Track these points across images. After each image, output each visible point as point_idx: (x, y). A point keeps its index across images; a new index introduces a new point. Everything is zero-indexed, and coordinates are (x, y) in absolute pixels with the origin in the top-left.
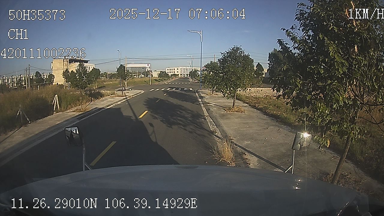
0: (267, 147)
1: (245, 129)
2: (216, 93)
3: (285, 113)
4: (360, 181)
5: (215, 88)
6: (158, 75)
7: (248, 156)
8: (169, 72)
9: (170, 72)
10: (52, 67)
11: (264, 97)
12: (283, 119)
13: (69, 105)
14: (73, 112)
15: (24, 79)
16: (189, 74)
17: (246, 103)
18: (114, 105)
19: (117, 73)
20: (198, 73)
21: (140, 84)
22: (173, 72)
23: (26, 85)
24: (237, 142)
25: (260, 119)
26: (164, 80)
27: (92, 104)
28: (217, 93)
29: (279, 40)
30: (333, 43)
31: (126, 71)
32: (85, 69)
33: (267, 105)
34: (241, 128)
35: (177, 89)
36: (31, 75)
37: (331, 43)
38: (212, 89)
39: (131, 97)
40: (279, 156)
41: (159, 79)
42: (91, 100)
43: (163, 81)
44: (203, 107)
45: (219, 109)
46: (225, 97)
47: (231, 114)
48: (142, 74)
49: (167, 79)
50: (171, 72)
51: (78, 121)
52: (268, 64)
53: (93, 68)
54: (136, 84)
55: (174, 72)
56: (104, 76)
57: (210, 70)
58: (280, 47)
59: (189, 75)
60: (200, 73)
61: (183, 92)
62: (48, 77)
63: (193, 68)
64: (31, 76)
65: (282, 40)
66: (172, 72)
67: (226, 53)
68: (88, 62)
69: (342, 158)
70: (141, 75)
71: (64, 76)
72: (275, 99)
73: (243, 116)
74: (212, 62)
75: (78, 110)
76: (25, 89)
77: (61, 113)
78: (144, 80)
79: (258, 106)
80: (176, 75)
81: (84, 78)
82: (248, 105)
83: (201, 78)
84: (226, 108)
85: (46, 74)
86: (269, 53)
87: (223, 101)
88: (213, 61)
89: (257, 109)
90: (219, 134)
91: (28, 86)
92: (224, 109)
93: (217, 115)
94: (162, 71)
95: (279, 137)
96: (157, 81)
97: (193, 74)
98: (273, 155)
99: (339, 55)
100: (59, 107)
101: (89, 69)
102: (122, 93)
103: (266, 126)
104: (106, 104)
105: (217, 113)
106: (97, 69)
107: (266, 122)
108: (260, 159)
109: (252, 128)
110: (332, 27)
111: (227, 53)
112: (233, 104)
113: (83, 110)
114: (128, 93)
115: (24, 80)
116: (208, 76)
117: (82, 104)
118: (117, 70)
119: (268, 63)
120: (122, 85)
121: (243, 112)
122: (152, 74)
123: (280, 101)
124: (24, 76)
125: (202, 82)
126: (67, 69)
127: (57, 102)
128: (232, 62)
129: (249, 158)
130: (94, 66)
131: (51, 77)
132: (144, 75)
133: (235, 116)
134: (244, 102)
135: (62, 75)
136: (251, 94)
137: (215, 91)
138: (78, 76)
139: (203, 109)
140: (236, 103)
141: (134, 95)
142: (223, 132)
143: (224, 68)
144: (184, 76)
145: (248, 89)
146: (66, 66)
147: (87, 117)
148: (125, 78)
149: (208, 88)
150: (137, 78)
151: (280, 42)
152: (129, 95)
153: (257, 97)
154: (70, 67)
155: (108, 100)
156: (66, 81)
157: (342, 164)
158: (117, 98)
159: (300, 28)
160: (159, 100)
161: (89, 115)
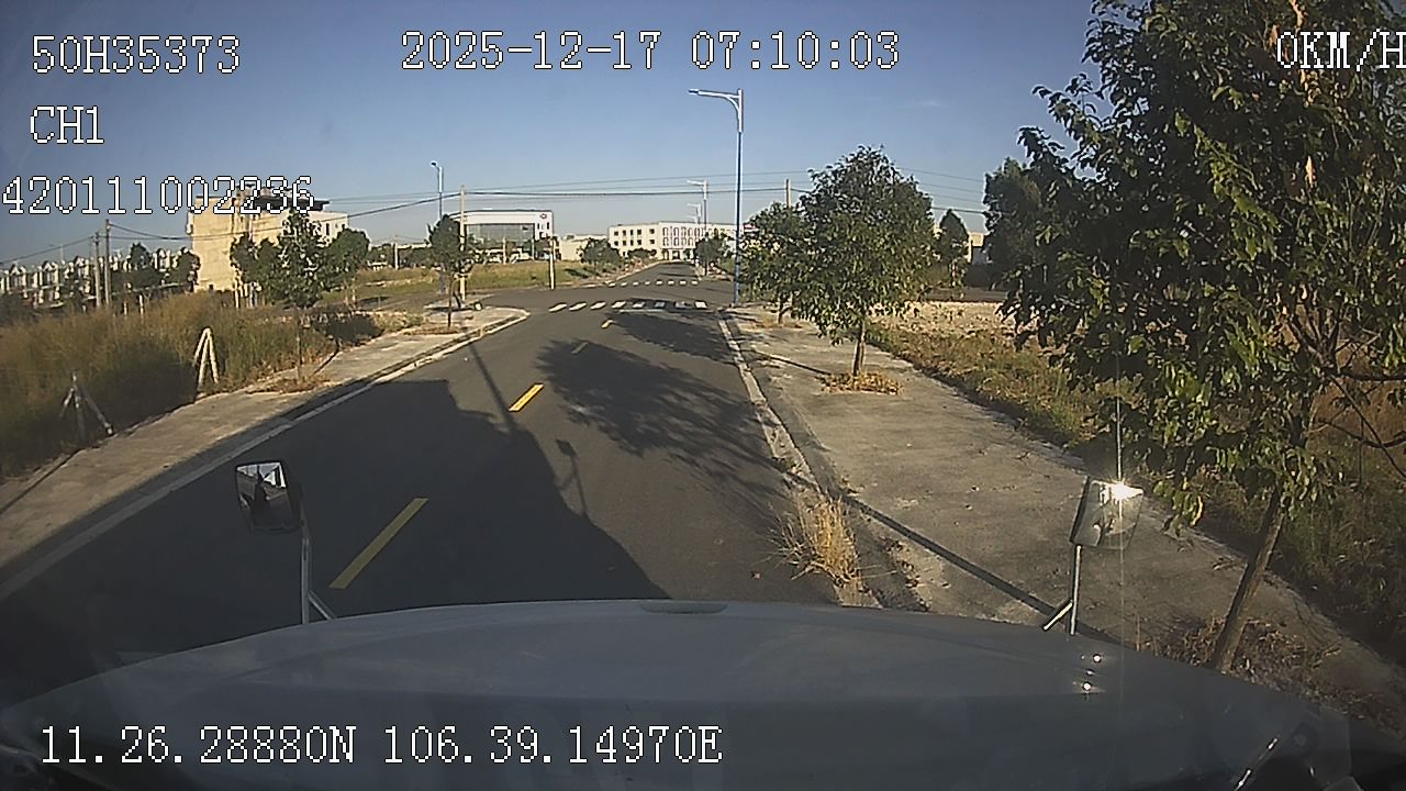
0: (978, 521)
1: (897, 454)
2: (793, 320)
3: (1044, 394)
4: (1318, 654)
5: (790, 300)
6: (580, 252)
7: (908, 553)
8: (621, 243)
9: (624, 243)
10: (192, 226)
11: (968, 336)
12: (1037, 420)
13: (254, 364)
14: (268, 390)
15: (87, 273)
16: (694, 250)
17: (904, 359)
18: (417, 363)
19: (430, 245)
20: (728, 246)
21: (514, 286)
22: (636, 243)
23: (94, 294)
24: (869, 501)
25: (955, 419)
26: (600, 272)
27: (338, 362)
28: (796, 320)
29: (1027, 134)
30: (1224, 148)
31: (462, 240)
32: (311, 233)
33: (981, 367)
34: (885, 451)
35: (651, 303)
36: (116, 259)
37: (1219, 149)
38: (778, 303)
39: (482, 334)
40: (1022, 553)
41: (585, 269)
42: (334, 348)
43: (598, 275)
44: (746, 370)
45: (804, 381)
46: (825, 334)
47: (846, 398)
48: (520, 250)
49: (613, 266)
50: (628, 243)
51: (286, 423)
52: (983, 216)
53: (340, 229)
54: (499, 287)
55: (640, 242)
56: (383, 256)
57: (771, 236)
58: (1029, 155)
59: (695, 255)
60: (732, 245)
61: (675, 316)
62: (175, 265)
63: (709, 226)
64: (113, 263)
65: (1036, 132)
66: (632, 242)
67: (830, 174)
68: (324, 206)
69: (1255, 569)
70: (518, 252)
71: (234, 261)
72: (1008, 344)
73: (892, 404)
74: (778, 205)
75: (286, 384)
76: (91, 307)
77: (226, 394)
78: (530, 272)
79: (947, 370)
80: (647, 251)
81: (307, 266)
82: (910, 365)
83: (739, 264)
84: (829, 374)
85: (168, 253)
86: (988, 176)
87: (819, 349)
88: (783, 203)
89: (942, 381)
90: (801, 468)
91: (103, 299)
92: (823, 380)
93: (798, 401)
94: (596, 238)
95: (1025, 485)
96: (578, 274)
97: (709, 249)
98: (1001, 548)
99: (1247, 191)
100: (218, 371)
101: (328, 234)
102: (449, 319)
103: (976, 444)
104: (391, 360)
105: (798, 393)
106: (356, 232)
107: (977, 427)
108: (954, 566)
109: (925, 451)
110: (1220, 90)
111: (834, 173)
112: (853, 361)
113: (305, 385)
114: (471, 318)
115: (90, 275)
116: (763, 259)
117: (301, 363)
118: (429, 234)
119: (984, 213)
120: (447, 290)
121: (893, 391)
122: (557, 251)
123: (1028, 353)
124: (87, 262)
125: (740, 280)
126: (246, 236)
127: (208, 356)
128: (852, 205)
129: (912, 562)
130: (345, 222)
131: (189, 262)
132: (530, 254)
133: (863, 406)
134: (896, 355)
135: (229, 255)
136: (922, 326)
137: (788, 314)
138: (286, 259)
139: (745, 378)
140: (865, 358)
141: (493, 326)
142: (817, 463)
143: (821, 228)
144: (674, 258)
145: (909, 307)
146: (244, 223)
147: (320, 410)
148: (457, 265)
149: (764, 303)
150: (501, 266)
151: (1030, 138)
152: (471, 328)
153: (943, 336)
154: (258, 225)
155: (397, 346)
156: (242, 279)
157: (1253, 592)
158: (428, 340)
159: (1102, 89)
160: (584, 344)
161: (326, 403)
